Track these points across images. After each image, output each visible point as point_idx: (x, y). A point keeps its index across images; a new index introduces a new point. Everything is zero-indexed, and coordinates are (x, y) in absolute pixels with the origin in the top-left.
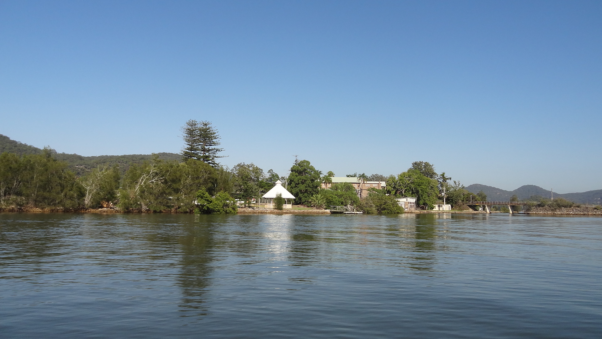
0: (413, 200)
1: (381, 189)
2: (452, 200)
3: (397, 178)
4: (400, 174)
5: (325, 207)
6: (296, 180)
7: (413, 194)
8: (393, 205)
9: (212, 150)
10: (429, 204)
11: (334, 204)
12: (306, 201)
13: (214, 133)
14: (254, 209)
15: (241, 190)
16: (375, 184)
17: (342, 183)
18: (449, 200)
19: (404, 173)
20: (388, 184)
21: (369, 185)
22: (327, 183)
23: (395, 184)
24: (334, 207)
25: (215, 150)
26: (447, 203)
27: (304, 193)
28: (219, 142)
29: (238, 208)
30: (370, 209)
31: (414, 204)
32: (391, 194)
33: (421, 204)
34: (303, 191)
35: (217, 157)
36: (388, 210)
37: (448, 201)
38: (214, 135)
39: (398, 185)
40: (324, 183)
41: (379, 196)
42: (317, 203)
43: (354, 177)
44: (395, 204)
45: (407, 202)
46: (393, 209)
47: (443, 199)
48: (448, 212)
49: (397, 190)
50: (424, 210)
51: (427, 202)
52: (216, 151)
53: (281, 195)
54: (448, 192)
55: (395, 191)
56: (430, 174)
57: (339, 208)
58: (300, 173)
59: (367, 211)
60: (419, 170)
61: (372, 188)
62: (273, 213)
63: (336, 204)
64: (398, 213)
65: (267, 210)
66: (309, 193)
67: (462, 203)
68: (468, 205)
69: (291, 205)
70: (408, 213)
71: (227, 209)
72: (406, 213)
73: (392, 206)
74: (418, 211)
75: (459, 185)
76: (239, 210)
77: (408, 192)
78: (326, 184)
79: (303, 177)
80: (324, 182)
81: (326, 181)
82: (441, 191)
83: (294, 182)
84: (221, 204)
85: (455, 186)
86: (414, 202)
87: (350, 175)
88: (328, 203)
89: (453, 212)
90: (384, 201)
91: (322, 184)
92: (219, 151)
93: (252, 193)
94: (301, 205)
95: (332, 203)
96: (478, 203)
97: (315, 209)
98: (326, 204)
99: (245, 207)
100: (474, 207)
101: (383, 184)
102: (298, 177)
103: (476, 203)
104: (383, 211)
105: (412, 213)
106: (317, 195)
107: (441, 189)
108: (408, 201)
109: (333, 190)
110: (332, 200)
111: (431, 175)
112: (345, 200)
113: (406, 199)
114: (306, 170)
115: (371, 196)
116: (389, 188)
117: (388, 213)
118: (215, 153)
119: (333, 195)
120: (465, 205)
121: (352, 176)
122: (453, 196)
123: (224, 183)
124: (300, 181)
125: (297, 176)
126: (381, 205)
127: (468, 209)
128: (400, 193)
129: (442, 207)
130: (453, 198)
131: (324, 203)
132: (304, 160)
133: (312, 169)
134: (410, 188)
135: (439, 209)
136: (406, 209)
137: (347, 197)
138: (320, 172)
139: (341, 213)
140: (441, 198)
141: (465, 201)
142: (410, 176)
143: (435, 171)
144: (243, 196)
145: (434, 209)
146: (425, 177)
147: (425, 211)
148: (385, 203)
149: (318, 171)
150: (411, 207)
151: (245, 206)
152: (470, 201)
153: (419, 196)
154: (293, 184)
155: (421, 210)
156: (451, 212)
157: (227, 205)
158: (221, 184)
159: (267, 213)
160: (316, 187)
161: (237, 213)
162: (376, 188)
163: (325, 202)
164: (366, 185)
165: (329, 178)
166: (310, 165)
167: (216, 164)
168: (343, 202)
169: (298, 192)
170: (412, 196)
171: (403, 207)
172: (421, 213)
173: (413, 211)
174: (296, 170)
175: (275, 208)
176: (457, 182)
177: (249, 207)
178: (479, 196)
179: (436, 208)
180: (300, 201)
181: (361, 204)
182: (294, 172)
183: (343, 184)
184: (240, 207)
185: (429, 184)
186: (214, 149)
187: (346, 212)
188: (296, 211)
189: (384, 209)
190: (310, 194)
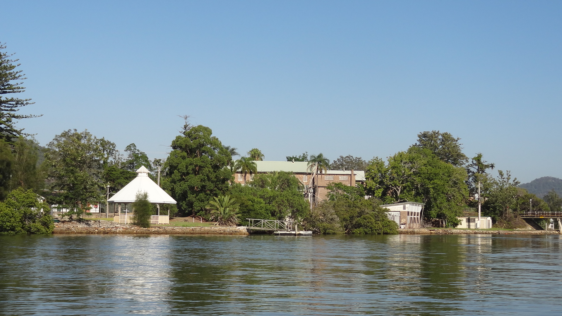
0: (417, 209)
1: (354, 185)
2: (495, 208)
3: (387, 164)
4: (392, 156)
5: (237, 221)
6: (182, 166)
7: (418, 197)
8: (376, 217)
9: (8, 101)
10: (449, 215)
11: (258, 215)
12: (202, 210)
13: (12, 67)
14: (89, 225)
15: (62, 186)
16: (343, 176)
17: (274, 173)
18: (488, 208)
19: (401, 155)
20: (370, 176)
21: (331, 178)
22: (246, 173)
23: (383, 176)
24: (256, 222)
25: (14, 103)
26: (485, 214)
27: (198, 193)
28: (21, 86)
29: (56, 223)
30: (329, 226)
31: (419, 217)
32: (375, 195)
33: (432, 216)
34: (197, 188)
35: (17, 117)
36: (366, 227)
37: (487, 210)
38: (11, 71)
39: (388, 179)
40: (241, 172)
41: (349, 201)
42: (222, 213)
43: (302, 160)
44: (381, 215)
45: (404, 212)
46: (377, 225)
47: (478, 206)
48: (485, 231)
49: (387, 188)
50: (438, 229)
51: (445, 211)
52: (16, 104)
53: (146, 196)
54: (488, 192)
55: (382, 190)
56: (452, 156)
57: (265, 224)
58: (191, 151)
59: (324, 229)
60: (431, 149)
61: (336, 184)
62: (129, 233)
63: (261, 214)
64: (387, 234)
65: (117, 228)
66: (208, 192)
67: (512, 215)
68: (524, 219)
69: (167, 217)
70: (406, 233)
71: (32, 224)
72: (401, 233)
73: (374, 221)
74: (425, 231)
75: (508, 179)
76: (58, 227)
77: (408, 191)
78: (244, 175)
79: (197, 161)
80: (240, 170)
81: (246, 167)
82: (473, 191)
83: (178, 170)
84: (17, 214)
85: (500, 180)
86: (419, 212)
87: (293, 157)
88: (244, 212)
89: (495, 232)
90: (358, 210)
91: (236, 174)
92: (22, 104)
93: (87, 192)
94: (192, 217)
95: (252, 213)
96: (543, 214)
97: (217, 225)
98: (239, 215)
99: (70, 221)
100: (536, 223)
101: (360, 175)
102: (187, 160)
103: (540, 214)
104: (355, 230)
105: (413, 233)
106: (223, 197)
107: (474, 186)
108: (407, 210)
109: (255, 186)
110: (251, 208)
111: (455, 160)
112: (279, 207)
113: (402, 206)
114: (203, 145)
115: (333, 200)
116: (371, 184)
117: (366, 233)
118: (13, 108)
119: (254, 198)
120: (520, 218)
121: (297, 160)
122: (496, 201)
123: (26, 171)
124: (190, 168)
125: (184, 158)
126: (353, 217)
127: (525, 226)
128: (393, 194)
129: (474, 221)
130: (496, 204)
131: (237, 214)
132: (200, 127)
133: (216, 143)
134: (412, 183)
135: (469, 226)
136: (402, 226)
137: (283, 202)
138: (233, 150)
139: (270, 233)
140: (473, 205)
141: (519, 210)
142: (412, 161)
143: (463, 152)
144: (66, 197)
145: (459, 227)
146: (442, 163)
147: (440, 230)
148: (360, 214)
149: (227, 148)
150: (413, 221)
151: (71, 218)
152: (529, 211)
153: (429, 201)
154: (176, 175)
155: (433, 228)
156: (490, 232)
157: (32, 217)
158: (20, 173)
159: (117, 233)
160: (224, 181)
161: (53, 233)
162: (343, 183)
163: (237, 210)
164: (326, 178)
165: (250, 162)
166: (211, 136)
167: (16, 131)
168: (275, 211)
169: (186, 191)
170: (415, 200)
171: (397, 221)
172: (431, 233)
173: (416, 230)
174: (184, 146)
175: (134, 224)
176: (505, 173)
177: (80, 221)
178: (549, 201)
179: (463, 224)
180: (190, 209)
181: (311, 216)
182: (179, 150)
183: (277, 175)
184: (58, 221)
185: (449, 176)
186: (12, 100)
187: (279, 232)
188: (177, 229)
189: (359, 226)
190: (210, 195)
